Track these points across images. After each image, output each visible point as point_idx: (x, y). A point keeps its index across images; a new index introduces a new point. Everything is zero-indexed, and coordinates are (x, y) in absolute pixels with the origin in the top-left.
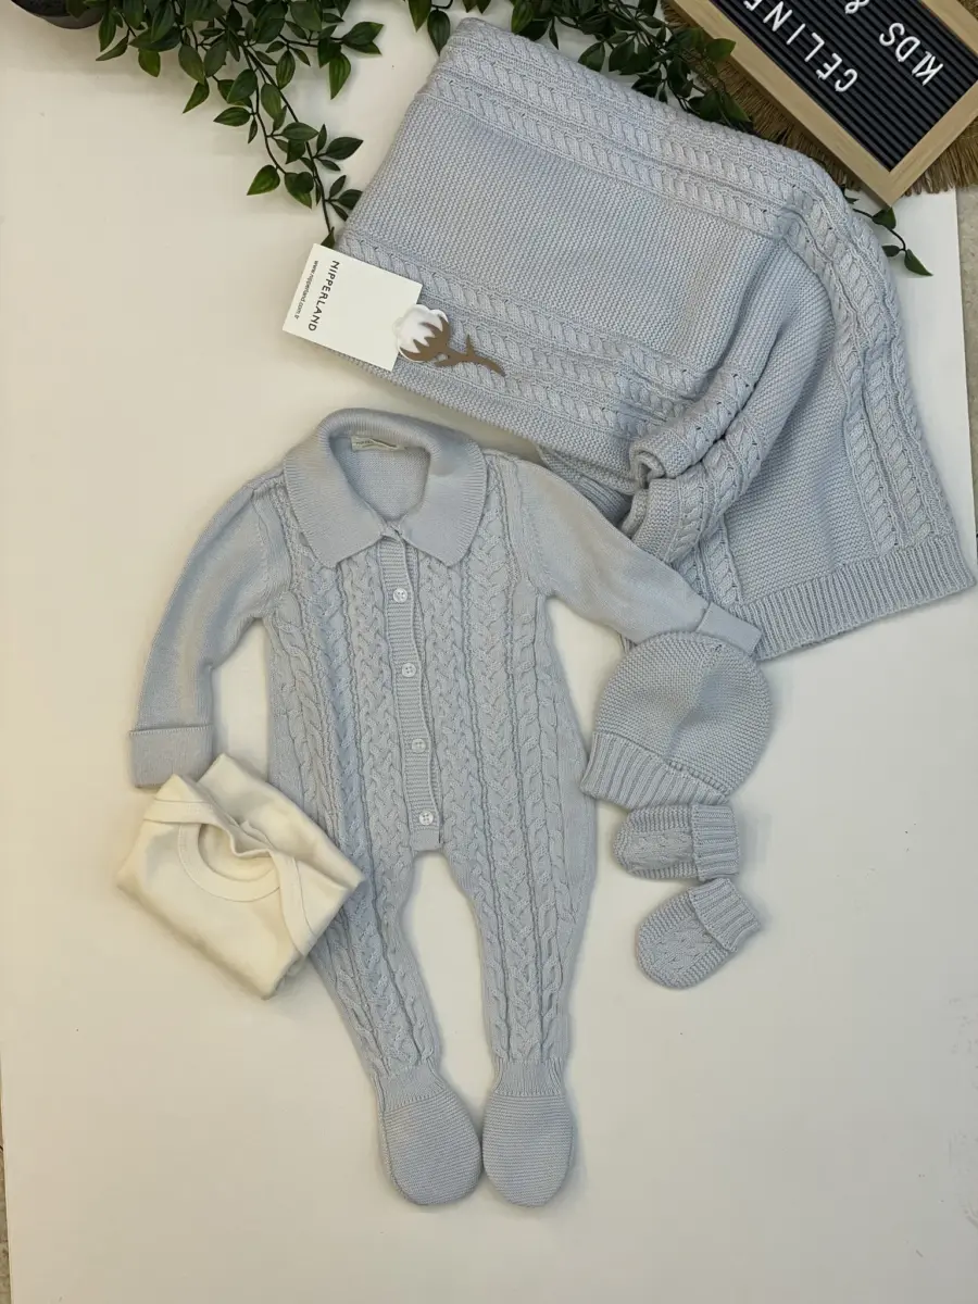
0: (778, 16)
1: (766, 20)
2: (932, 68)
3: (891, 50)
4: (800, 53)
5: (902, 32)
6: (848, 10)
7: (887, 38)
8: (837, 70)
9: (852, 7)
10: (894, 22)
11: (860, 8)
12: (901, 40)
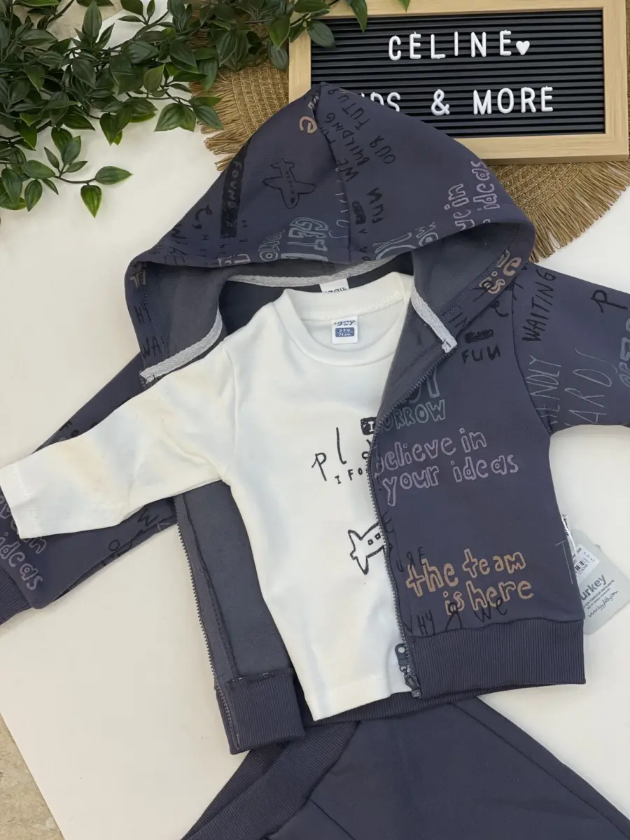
1: (484, 35)
3: (385, 95)
6: (439, 91)
7: (394, 100)
8: (408, 51)
9: (439, 96)
11: (433, 100)
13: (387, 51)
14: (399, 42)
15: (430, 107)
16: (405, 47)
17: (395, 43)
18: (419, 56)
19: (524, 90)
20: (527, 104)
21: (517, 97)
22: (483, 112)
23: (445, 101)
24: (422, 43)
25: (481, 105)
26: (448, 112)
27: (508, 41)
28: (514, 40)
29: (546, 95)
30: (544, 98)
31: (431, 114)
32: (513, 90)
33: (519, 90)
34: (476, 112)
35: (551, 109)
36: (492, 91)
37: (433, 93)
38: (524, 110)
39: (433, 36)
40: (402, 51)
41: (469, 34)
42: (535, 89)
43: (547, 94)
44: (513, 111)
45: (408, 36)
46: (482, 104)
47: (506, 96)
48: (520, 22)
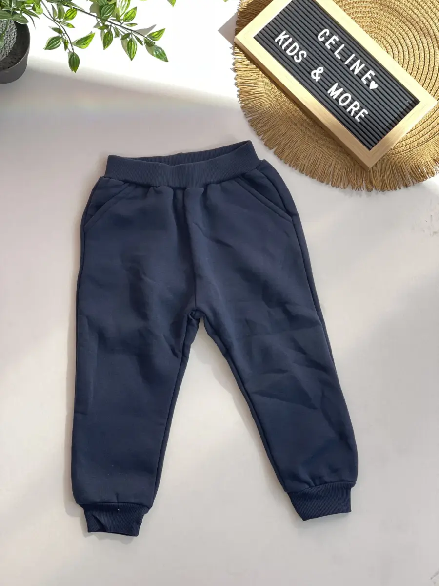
0: (357, 67)
1: (363, 66)
2: (280, 40)
3: (300, 49)
4: (346, 50)
5: (295, 57)
6: (322, 69)
7: (303, 55)
8: (328, 41)
9: (320, 70)
10: (299, 63)
11: (316, 69)
12: (295, 54)
13: (319, 32)
14: (327, 34)
15: (312, 70)
16: (327, 38)
17: (325, 33)
18: (329, 47)
19: (356, 103)
20: (352, 110)
21: (351, 103)
22: (331, 95)
23: (319, 75)
24: (336, 43)
25: (334, 92)
26: (317, 80)
27: (370, 77)
28: (373, 79)
29: (363, 113)
30: (361, 114)
31: (310, 74)
32: (352, 98)
33: (354, 101)
34: (329, 92)
35: (359, 121)
36: (344, 90)
37: (319, 66)
38: (348, 110)
39: (343, 46)
40: (325, 39)
41: (358, 59)
42: (360, 107)
44: (343, 107)
45: (333, 35)
47: (347, 98)
48: (383, 74)
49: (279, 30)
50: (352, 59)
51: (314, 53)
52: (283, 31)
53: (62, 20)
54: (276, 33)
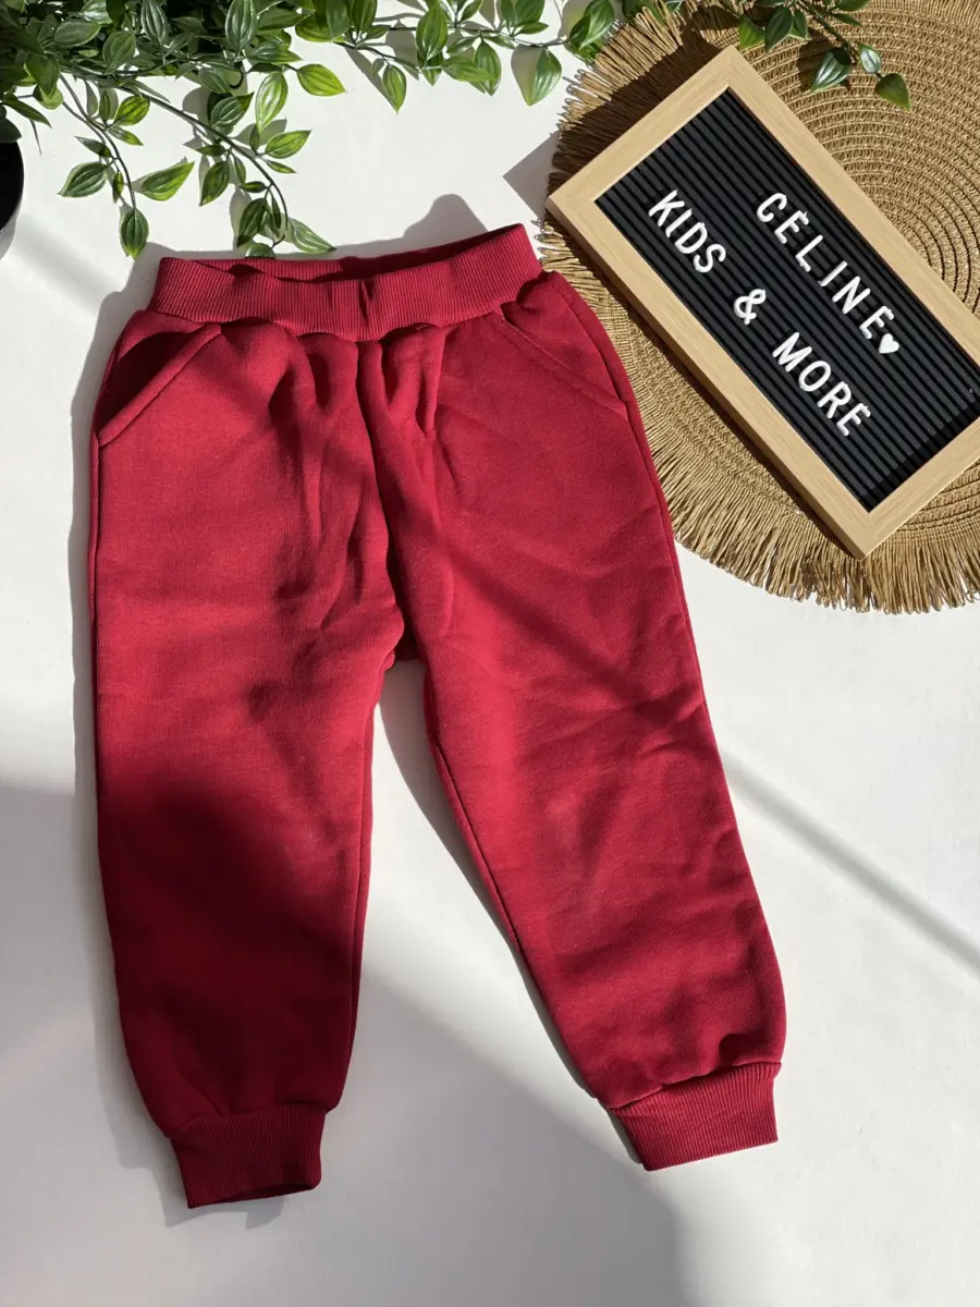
0: (852, 296)
1: (867, 292)
2: (661, 212)
3: (711, 240)
4: (826, 249)
5: (697, 258)
6: (762, 293)
7: (716, 254)
8: (781, 224)
9: (758, 296)
10: (705, 274)
11: (747, 293)
12: (698, 252)
13: (762, 201)
14: (782, 206)
15: (737, 296)
16: (780, 216)
17: (778, 202)
18: (784, 240)
19: (842, 386)
20: (830, 402)
21: (830, 385)
22: (782, 361)
23: (756, 308)
24: (801, 230)
25: (789, 354)
26: (747, 322)
27: (881, 324)
28: (888, 328)
29: (857, 414)
30: (852, 415)
31: (732, 305)
32: (832, 373)
33: (838, 381)
34: (776, 354)
35: (847, 433)
36: (813, 352)
37: (756, 287)
38: (821, 403)
39: (819, 238)
40: (775, 217)
41: (854, 275)
42: (853, 396)
43: (860, 414)
44: (810, 393)
45: (795, 209)
46: (791, 353)
47: (820, 372)
48: (914, 318)
49: (660, 188)
50: (840, 274)
51: (744, 251)
52: (670, 191)
53: (110, 122)
54: (653, 193)
